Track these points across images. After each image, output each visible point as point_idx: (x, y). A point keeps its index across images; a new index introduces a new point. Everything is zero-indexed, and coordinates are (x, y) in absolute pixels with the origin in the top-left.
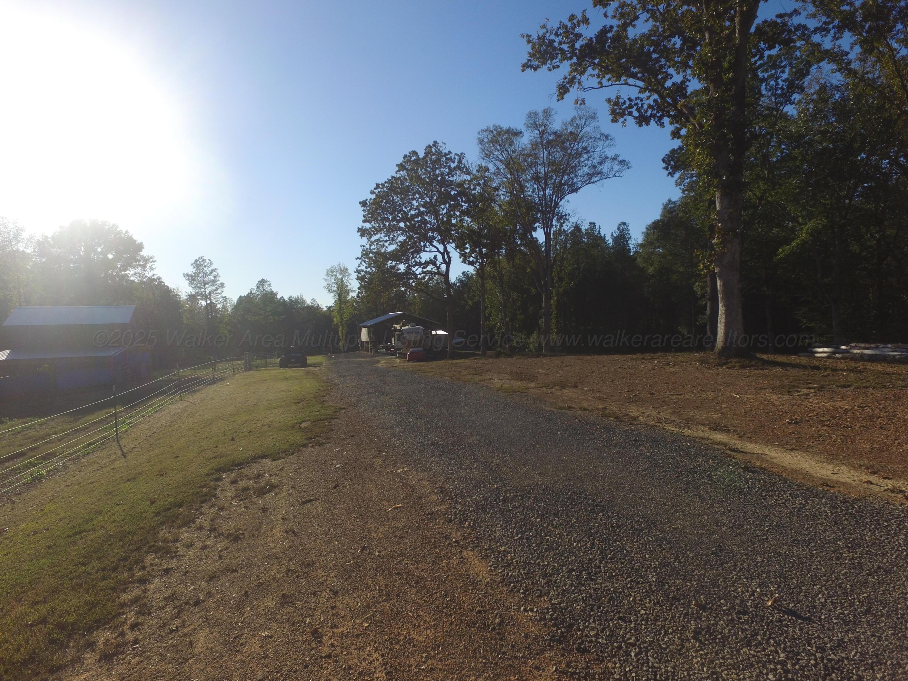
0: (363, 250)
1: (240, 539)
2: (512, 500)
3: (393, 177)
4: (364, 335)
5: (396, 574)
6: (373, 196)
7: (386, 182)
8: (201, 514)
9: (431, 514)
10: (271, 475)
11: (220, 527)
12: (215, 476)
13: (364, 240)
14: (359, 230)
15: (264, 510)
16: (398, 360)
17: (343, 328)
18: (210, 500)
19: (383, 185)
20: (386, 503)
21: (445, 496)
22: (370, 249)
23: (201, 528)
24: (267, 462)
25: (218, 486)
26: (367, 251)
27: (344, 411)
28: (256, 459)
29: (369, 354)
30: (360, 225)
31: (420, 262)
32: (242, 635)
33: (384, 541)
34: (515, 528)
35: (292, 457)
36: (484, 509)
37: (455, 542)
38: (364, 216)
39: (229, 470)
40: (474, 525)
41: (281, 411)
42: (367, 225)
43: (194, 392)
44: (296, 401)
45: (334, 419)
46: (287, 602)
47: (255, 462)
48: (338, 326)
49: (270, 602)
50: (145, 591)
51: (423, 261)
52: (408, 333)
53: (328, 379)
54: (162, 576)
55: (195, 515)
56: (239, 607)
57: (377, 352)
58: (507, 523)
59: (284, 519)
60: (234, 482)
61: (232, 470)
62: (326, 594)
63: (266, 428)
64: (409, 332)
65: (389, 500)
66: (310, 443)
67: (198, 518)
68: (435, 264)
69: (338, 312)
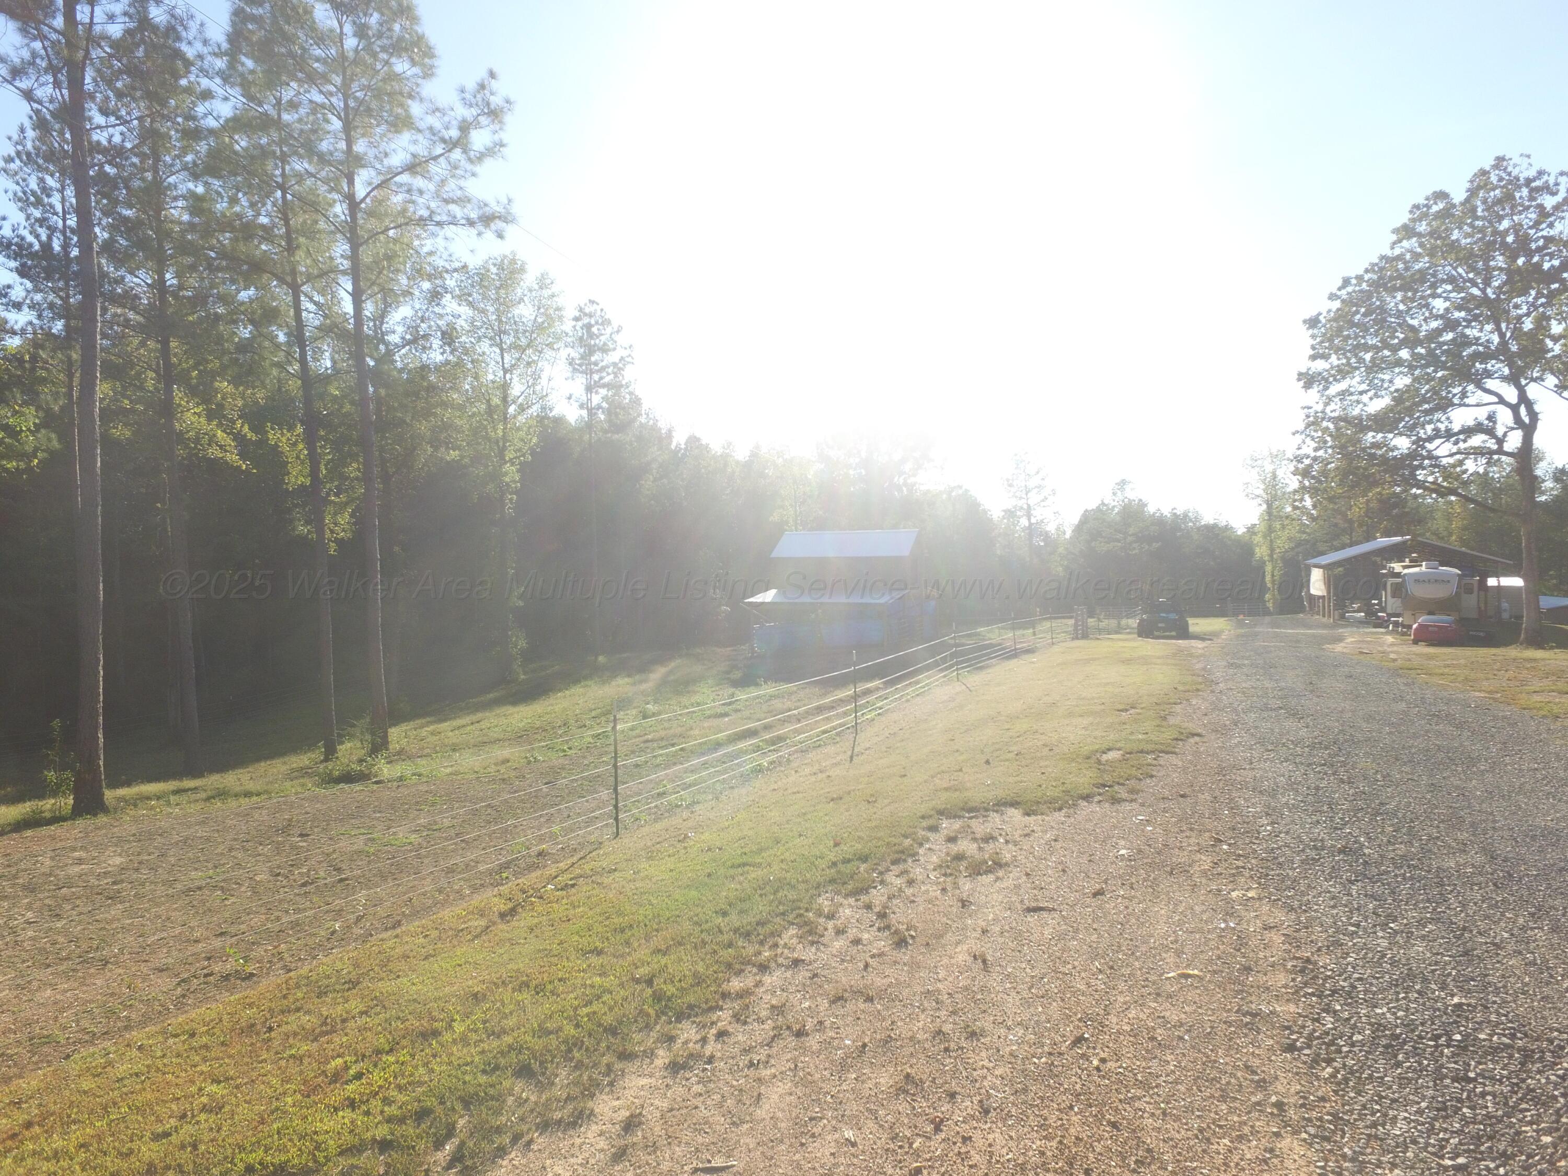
0: (1308, 416)
1: (906, 943)
2: (1486, 1053)
3: (1382, 258)
4: (1317, 584)
5: (1110, 1123)
6: (1337, 304)
7: (1367, 271)
8: (882, 882)
9: (1254, 1015)
10: (1007, 842)
11: (894, 913)
12: (930, 822)
13: (1313, 397)
14: (1301, 376)
15: (964, 903)
16: (1390, 639)
17: (1274, 568)
18: (905, 861)
19: (1360, 278)
20: (1170, 957)
21: (1306, 984)
22: (1323, 412)
23: (868, 907)
24: (1014, 814)
25: (928, 840)
26: (1316, 417)
27: (1197, 739)
28: (1001, 805)
29: (1325, 620)
30: (1305, 365)
31: (1448, 430)
32: (821, 1118)
33: (1125, 1040)
34: (1459, 1132)
35: (1057, 814)
36: (1390, 1051)
37: (1275, 1105)
38: (1313, 348)
39: (955, 817)
40: (1346, 1080)
41: (1085, 721)
42: (1320, 365)
43: (981, 668)
44: (1121, 707)
45: (1167, 753)
46: (906, 1092)
47: (997, 811)
48: (1264, 563)
49: (885, 1079)
50: (758, 984)
51: (1456, 427)
52: (1417, 581)
53: (1204, 669)
54: (788, 968)
55: (874, 881)
56: (843, 1067)
57: (1342, 617)
58: (1443, 1110)
59: (984, 932)
60: (952, 839)
61: (959, 817)
62: (969, 1106)
63: (1045, 751)
64: (1419, 579)
65: (1179, 953)
66: (1100, 794)
67: (875, 887)
68: (1490, 432)
69: (1265, 537)
